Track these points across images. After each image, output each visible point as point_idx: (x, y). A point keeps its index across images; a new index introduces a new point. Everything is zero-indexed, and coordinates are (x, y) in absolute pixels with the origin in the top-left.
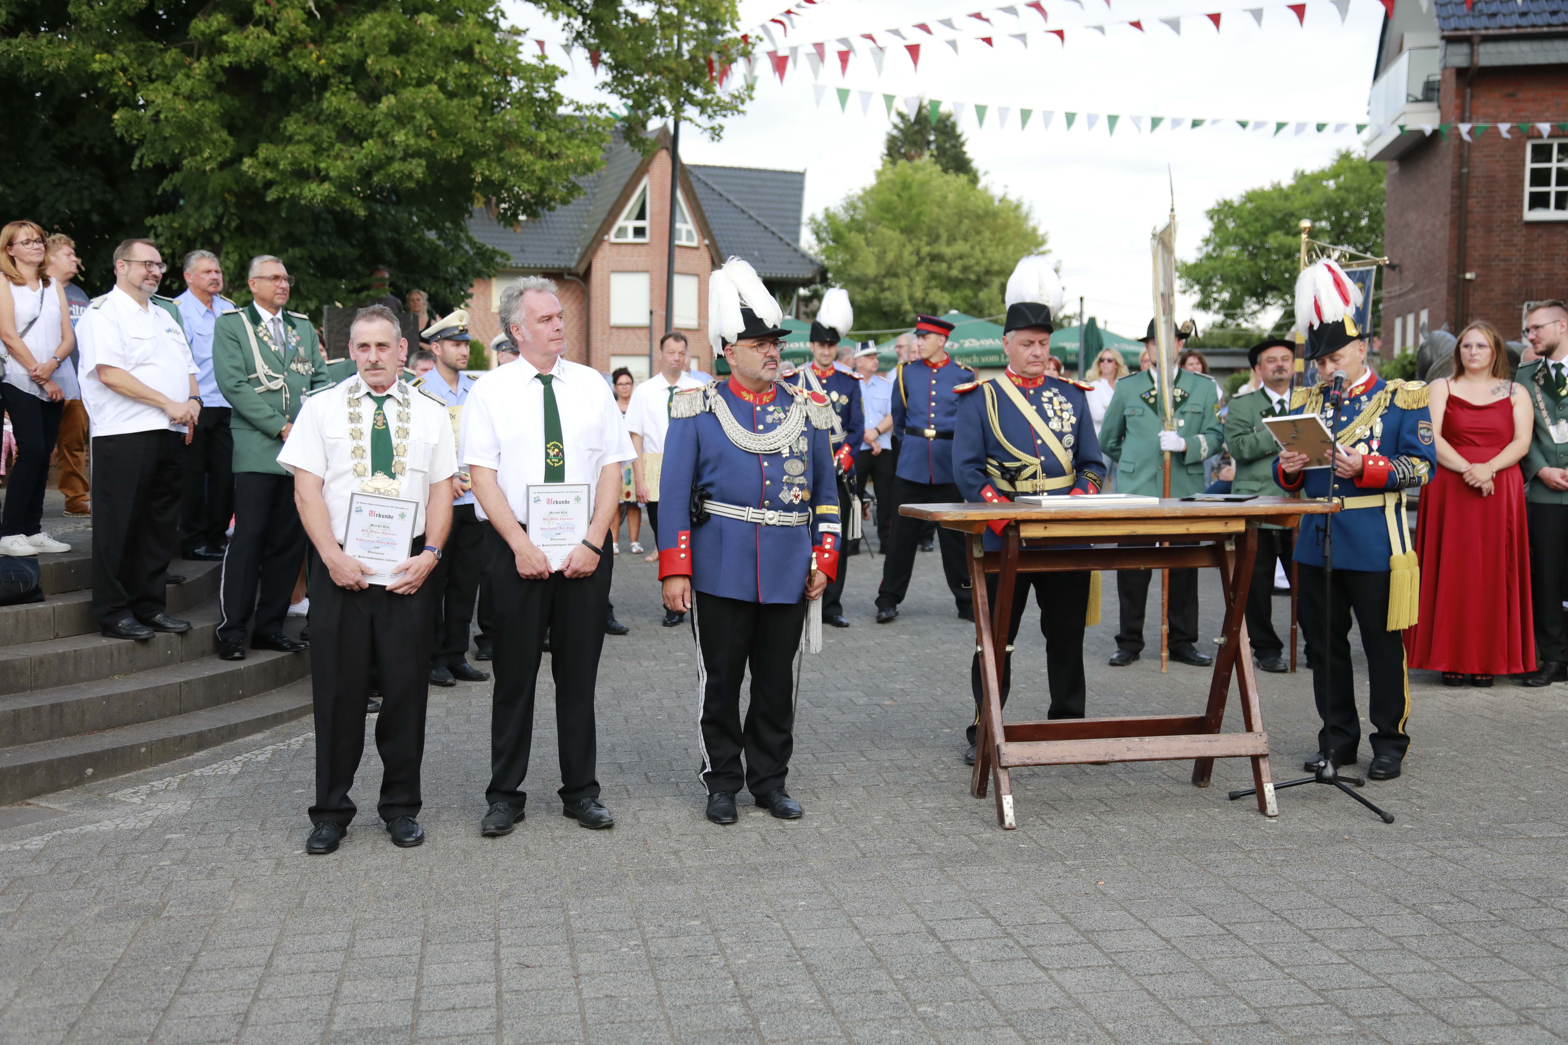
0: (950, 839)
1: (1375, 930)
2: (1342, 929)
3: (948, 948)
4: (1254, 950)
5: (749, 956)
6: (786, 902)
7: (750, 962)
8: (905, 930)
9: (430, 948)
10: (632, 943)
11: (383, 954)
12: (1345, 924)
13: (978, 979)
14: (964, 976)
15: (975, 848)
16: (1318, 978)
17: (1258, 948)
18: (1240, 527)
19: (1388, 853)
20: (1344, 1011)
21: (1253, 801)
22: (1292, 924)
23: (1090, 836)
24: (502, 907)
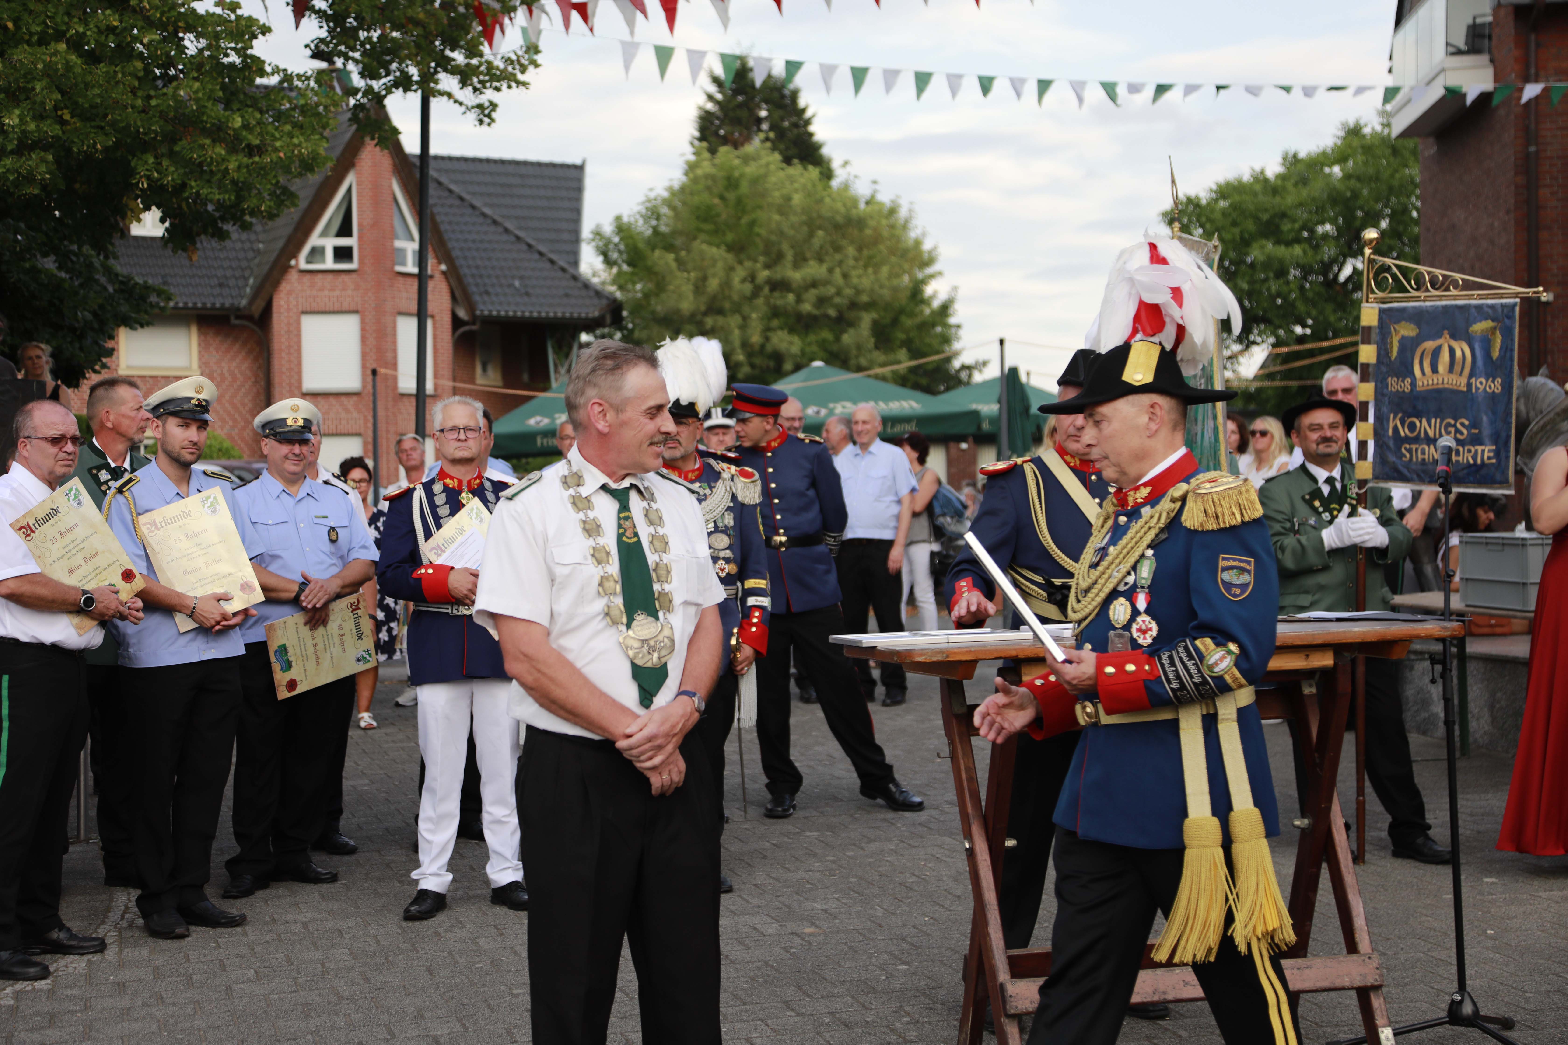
18: (1327, 660)
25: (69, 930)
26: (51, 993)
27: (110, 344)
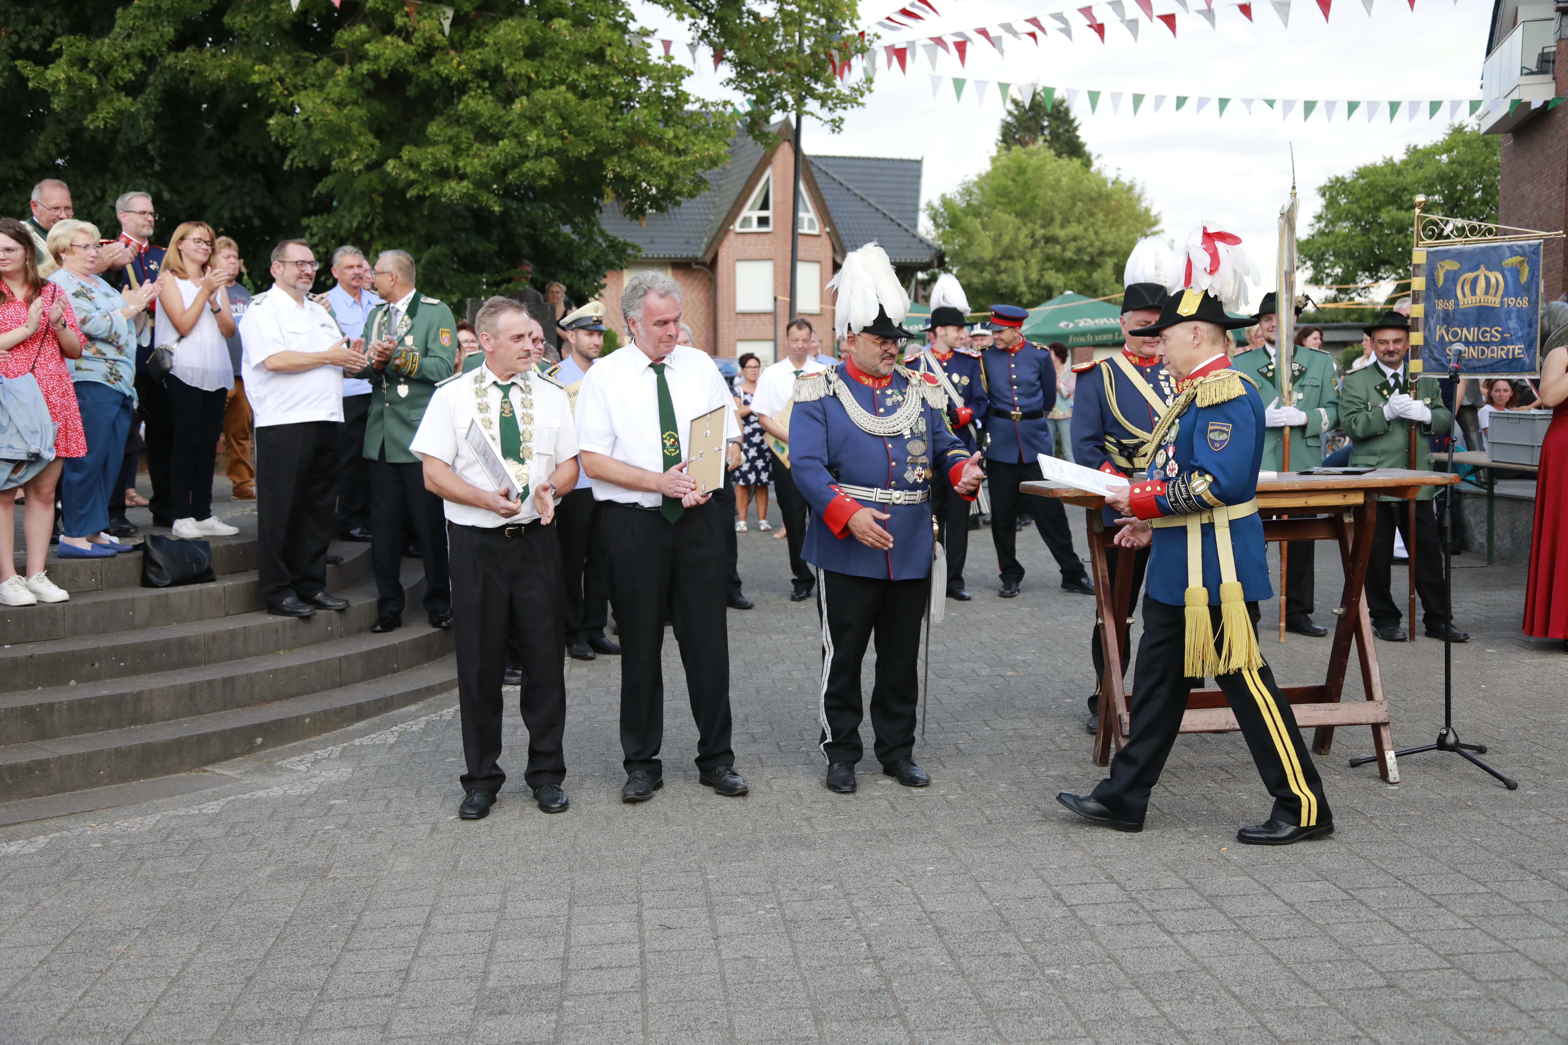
1: (1501, 896)
2: (1467, 895)
3: (1074, 912)
4: (1379, 915)
6: (915, 867)
7: (882, 925)
8: (1032, 894)
9: (577, 910)
10: (768, 906)
11: (533, 915)
12: (1470, 890)
13: (1104, 943)
14: (1091, 940)
16: (1444, 943)
17: (1382, 913)
18: (1359, 499)
19: (1513, 819)
20: (1471, 976)
21: (1375, 768)
22: (1416, 889)
23: (1212, 803)
24: (643, 870)
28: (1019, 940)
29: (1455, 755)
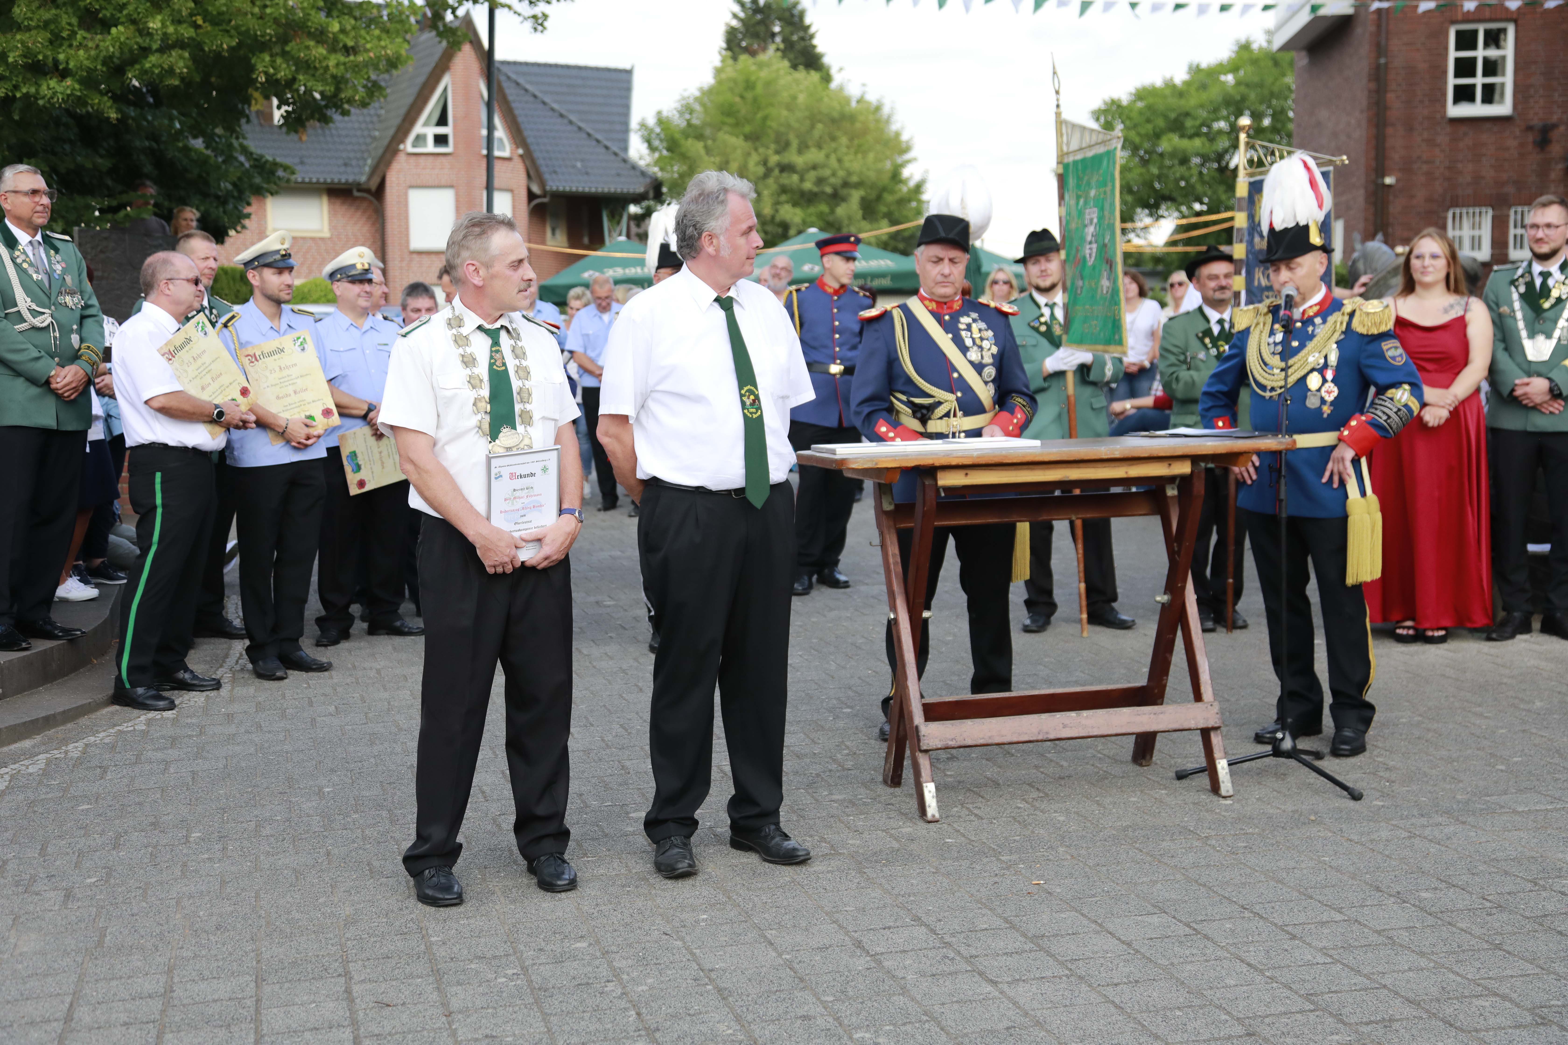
0: (866, 835)
1: (1360, 923)
2: (1323, 924)
3: (879, 963)
4: (1228, 951)
5: (650, 981)
6: (684, 916)
7: (651, 988)
8: (827, 943)
9: (267, 989)
10: (510, 972)
12: (1325, 917)
13: (919, 997)
14: (903, 994)
15: (896, 845)
16: (1304, 981)
17: (1231, 948)
18: (1185, 468)
19: (1362, 834)
20: (1338, 1018)
21: (1204, 780)
22: (1265, 919)
23: (1025, 826)
24: (347, 935)
25: (192, 672)
26: (175, 721)
27: (247, 210)
28: (818, 999)
29: (1292, 763)
